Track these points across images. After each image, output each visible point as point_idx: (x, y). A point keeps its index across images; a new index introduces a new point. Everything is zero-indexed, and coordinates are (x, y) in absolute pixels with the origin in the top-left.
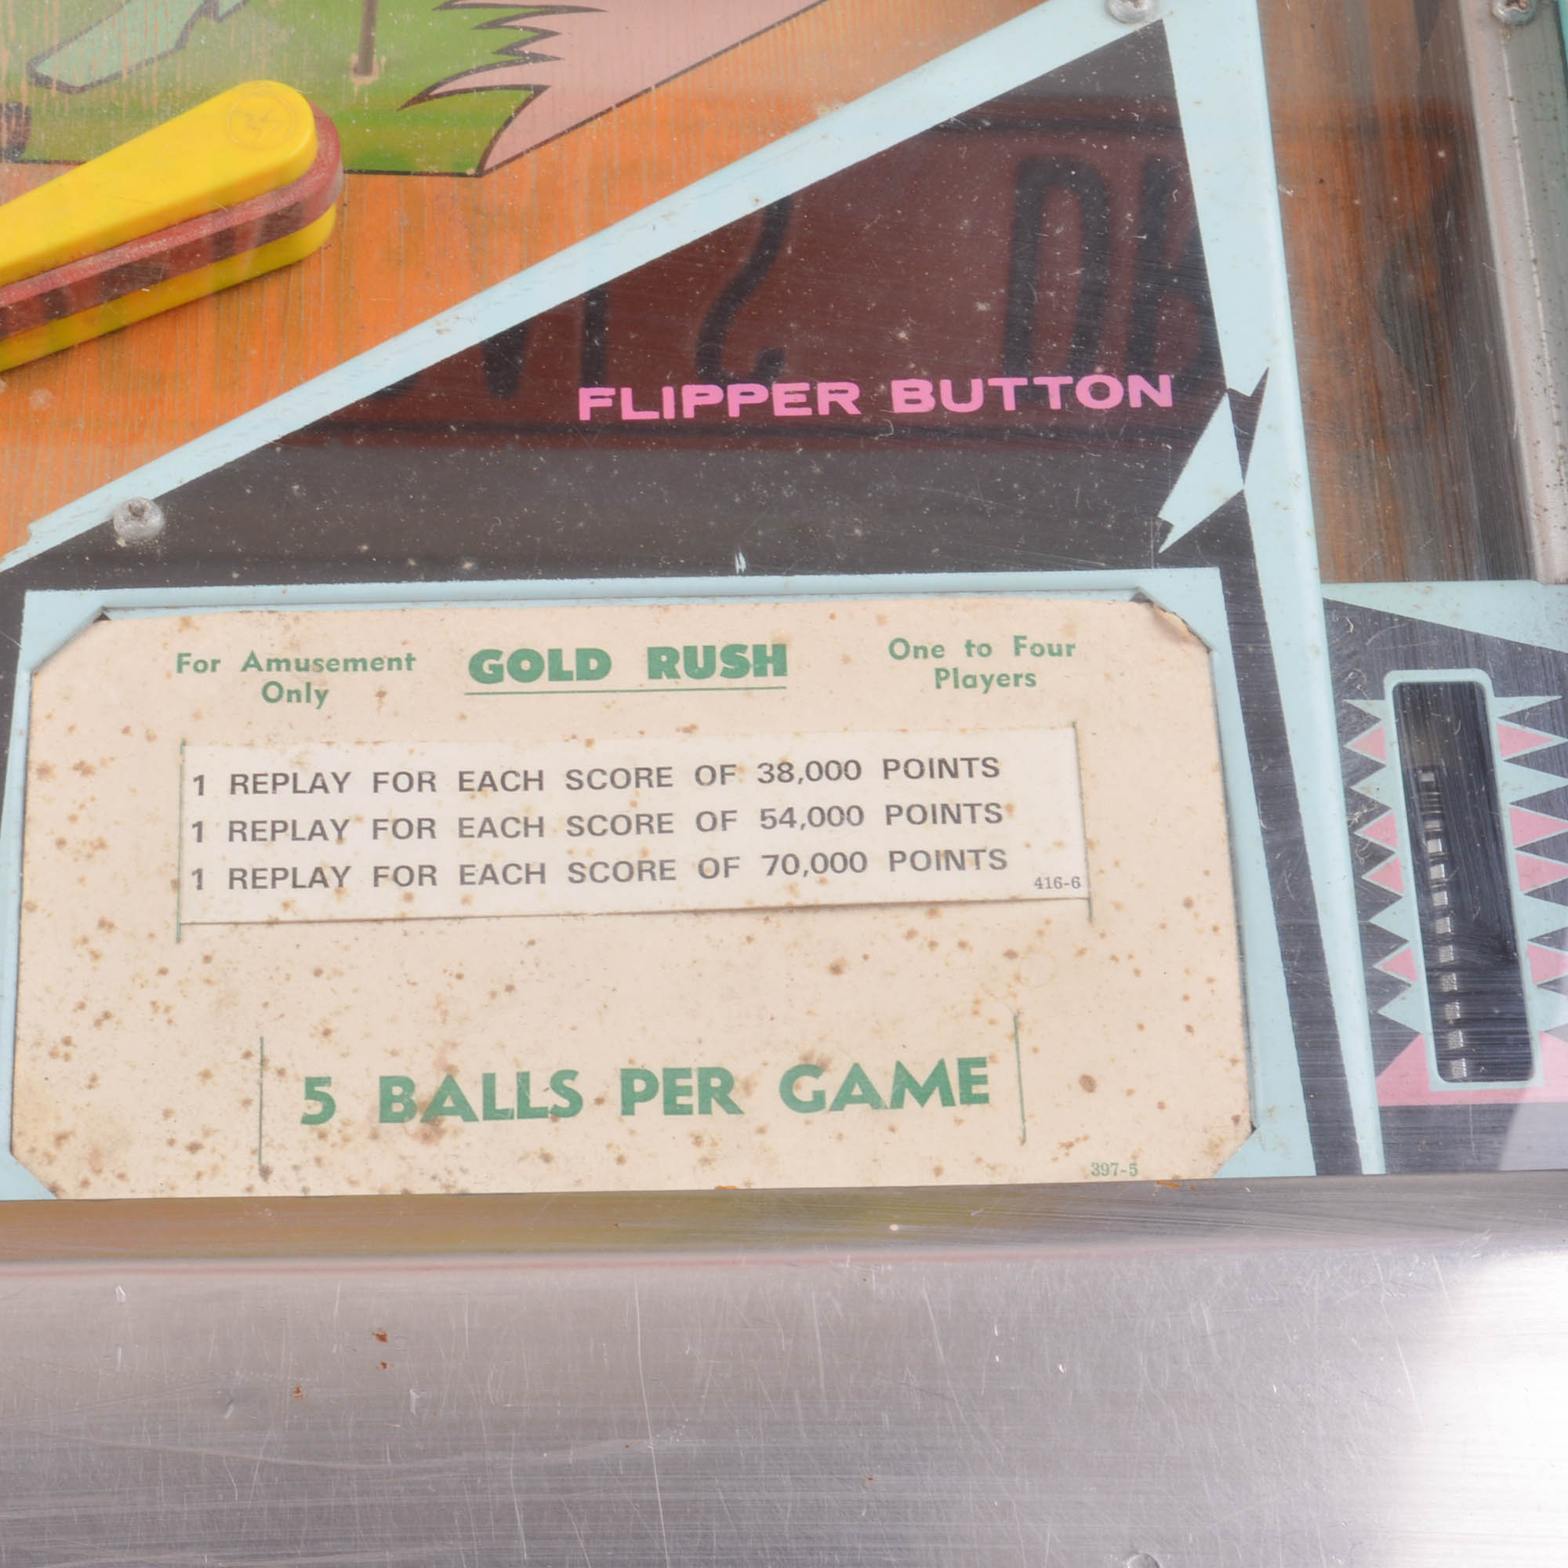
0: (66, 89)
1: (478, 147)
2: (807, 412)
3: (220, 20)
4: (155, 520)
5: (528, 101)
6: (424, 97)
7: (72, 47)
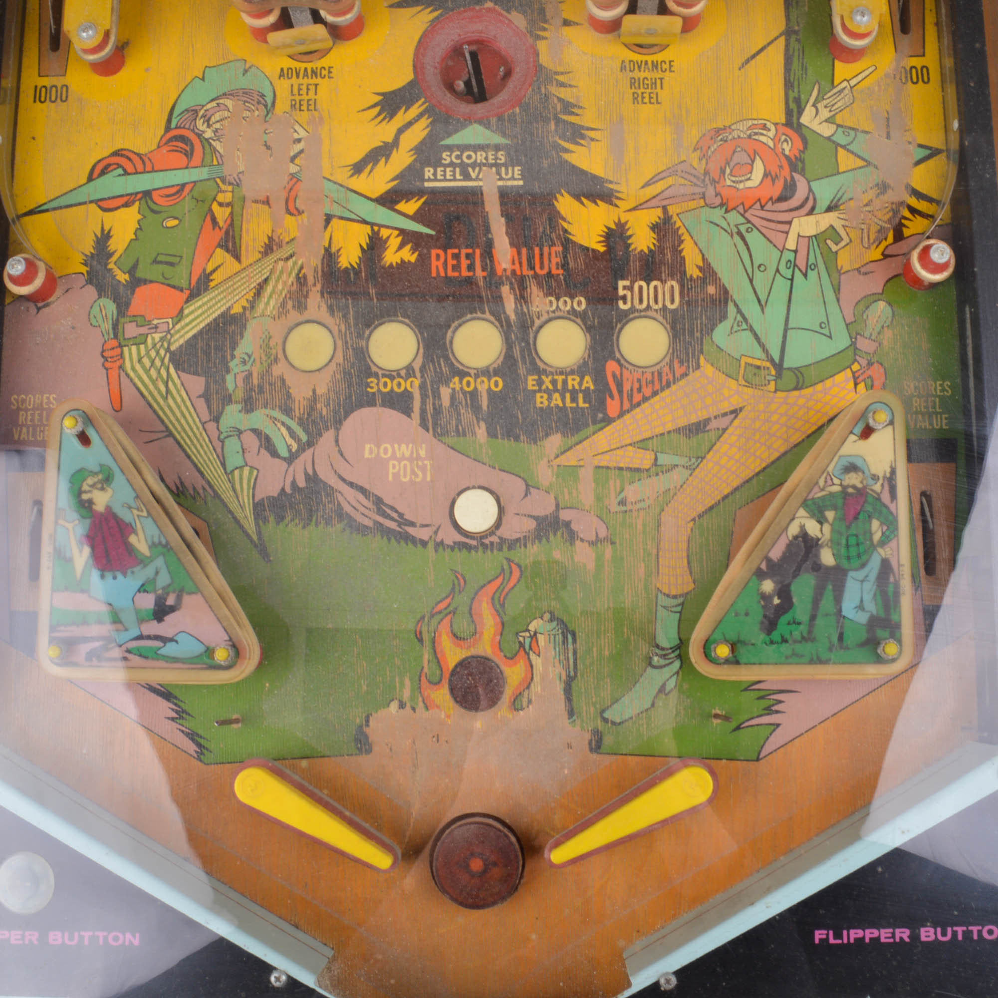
0: (613, 723)
1: (757, 749)
2: (891, 940)
3: (666, 695)
4: (674, 980)
5: (774, 730)
6: (738, 728)
7: (616, 706)
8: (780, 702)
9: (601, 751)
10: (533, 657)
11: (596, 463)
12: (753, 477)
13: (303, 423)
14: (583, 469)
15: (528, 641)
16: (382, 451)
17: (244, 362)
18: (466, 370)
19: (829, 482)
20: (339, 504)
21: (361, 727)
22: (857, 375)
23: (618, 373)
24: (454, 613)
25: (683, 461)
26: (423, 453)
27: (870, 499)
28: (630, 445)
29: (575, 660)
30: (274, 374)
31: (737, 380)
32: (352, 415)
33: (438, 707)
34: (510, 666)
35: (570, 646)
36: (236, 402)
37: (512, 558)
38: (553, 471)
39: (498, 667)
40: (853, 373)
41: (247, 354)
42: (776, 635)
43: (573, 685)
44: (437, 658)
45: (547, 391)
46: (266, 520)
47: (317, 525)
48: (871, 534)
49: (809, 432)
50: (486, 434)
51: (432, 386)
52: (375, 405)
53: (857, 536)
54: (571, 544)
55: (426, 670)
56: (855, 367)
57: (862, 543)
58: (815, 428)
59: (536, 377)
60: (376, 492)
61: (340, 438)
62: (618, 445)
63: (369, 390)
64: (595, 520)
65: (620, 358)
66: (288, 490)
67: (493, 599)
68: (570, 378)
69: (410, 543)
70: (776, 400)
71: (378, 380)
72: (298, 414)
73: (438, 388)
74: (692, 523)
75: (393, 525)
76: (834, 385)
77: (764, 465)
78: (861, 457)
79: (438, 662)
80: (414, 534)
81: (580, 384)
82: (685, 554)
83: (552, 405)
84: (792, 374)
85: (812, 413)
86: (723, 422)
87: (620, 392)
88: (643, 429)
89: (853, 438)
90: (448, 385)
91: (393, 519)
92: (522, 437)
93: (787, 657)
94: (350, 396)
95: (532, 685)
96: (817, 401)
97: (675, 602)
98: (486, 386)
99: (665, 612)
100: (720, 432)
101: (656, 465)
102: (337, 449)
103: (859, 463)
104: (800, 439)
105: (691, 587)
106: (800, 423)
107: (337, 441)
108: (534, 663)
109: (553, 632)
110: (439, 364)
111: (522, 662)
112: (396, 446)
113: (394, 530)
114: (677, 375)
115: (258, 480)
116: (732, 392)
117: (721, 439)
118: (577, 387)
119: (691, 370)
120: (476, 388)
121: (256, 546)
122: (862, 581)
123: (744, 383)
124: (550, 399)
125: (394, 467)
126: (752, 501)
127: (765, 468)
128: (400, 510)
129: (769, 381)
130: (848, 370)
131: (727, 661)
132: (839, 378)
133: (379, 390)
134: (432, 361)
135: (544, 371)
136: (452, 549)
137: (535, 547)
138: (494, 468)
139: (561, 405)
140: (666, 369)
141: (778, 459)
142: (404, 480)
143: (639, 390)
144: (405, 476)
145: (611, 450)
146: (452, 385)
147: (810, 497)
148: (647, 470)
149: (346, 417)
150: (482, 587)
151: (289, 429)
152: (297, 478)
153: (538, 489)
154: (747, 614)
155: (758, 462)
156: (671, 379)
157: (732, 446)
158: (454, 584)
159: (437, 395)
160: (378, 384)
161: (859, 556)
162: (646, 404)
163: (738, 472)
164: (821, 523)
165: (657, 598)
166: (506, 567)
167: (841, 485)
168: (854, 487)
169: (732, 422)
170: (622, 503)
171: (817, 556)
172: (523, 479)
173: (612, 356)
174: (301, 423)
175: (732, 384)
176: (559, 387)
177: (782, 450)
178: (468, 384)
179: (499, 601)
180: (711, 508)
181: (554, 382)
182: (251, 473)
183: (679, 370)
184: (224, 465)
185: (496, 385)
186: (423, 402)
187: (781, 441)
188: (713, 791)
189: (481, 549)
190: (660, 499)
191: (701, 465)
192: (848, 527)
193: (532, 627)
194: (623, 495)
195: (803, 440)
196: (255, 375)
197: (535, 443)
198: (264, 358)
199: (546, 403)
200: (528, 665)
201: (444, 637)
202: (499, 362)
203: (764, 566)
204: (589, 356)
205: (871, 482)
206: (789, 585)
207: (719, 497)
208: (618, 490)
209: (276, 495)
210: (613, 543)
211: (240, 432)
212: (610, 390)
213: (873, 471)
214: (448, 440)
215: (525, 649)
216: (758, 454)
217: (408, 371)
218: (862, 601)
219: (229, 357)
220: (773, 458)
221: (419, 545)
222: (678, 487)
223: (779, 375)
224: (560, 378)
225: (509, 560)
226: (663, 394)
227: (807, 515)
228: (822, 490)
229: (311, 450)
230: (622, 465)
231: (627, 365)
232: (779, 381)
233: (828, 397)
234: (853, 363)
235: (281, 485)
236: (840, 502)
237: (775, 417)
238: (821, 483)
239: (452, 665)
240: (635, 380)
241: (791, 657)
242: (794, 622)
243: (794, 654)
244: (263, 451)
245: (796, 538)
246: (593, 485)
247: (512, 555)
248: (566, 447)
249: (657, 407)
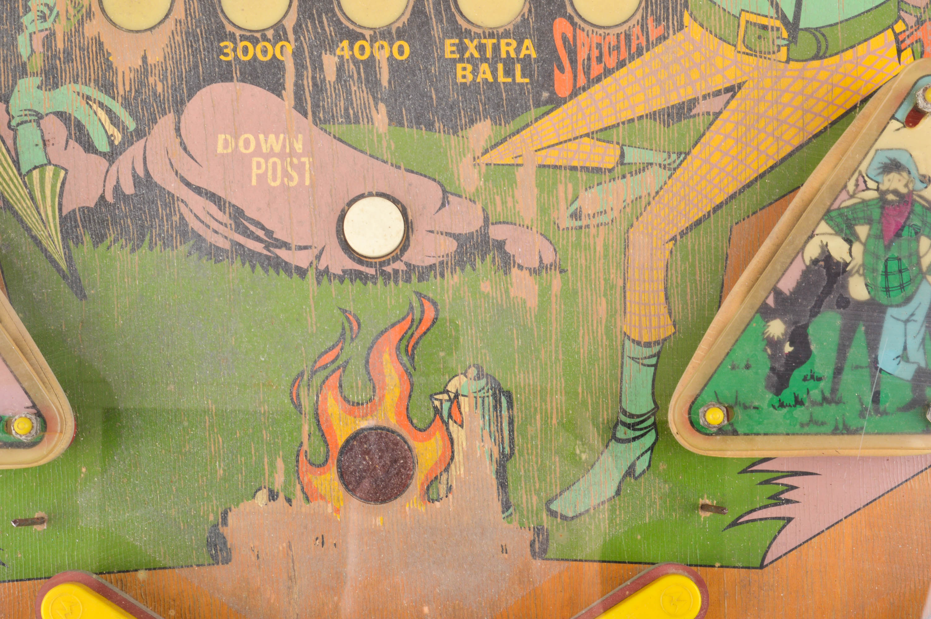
0: (564, 518)
1: (761, 552)
3: (636, 479)
5: (784, 527)
6: (734, 524)
7: (566, 494)
8: (793, 488)
9: (547, 556)
10: (453, 427)
11: (540, 162)
12: (756, 179)
13: (129, 104)
14: (521, 169)
15: (446, 406)
16: (241, 143)
17: (44, 18)
18: (359, 30)
19: (862, 186)
20: (182, 218)
21: (216, 526)
22: (901, 38)
23: (570, 36)
24: (345, 367)
25: (660, 158)
26: (299, 147)
27: (918, 209)
28: (587, 135)
29: (511, 431)
30: (86, 35)
31: (735, 46)
32: (198, 93)
33: (322, 497)
34: (424, 440)
35: (505, 413)
36: (33, 74)
37: (425, 293)
38: (479, 172)
39: (406, 442)
40: (896, 35)
41: (47, 5)
42: (787, 395)
43: (509, 465)
44: (320, 429)
45: (471, 60)
46: (78, 241)
47: (151, 248)
48: (919, 258)
49: (834, 118)
50: (386, 120)
51: (311, 53)
52: (231, 80)
53: (899, 259)
54: (506, 274)
55: (305, 447)
56: (899, 27)
57: (907, 269)
58: (841, 111)
59: (457, 41)
60: (234, 202)
61: (182, 125)
62: (570, 136)
63: (222, 57)
64: (539, 239)
65: (573, 14)
66: (109, 198)
67: (398, 348)
68: (503, 42)
69: (282, 272)
70: (788, 74)
71: (235, 43)
72: (121, 92)
73: (320, 56)
74: (671, 244)
75: (258, 247)
76: (869, 53)
77: (771, 163)
78: (906, 151)
79: (323, 435)
80: (287, 260)
81: (518, 50)
82: (662, 287)
83: (479, 80)
84: (811, 36)
85: (837, 91)
86: (716, 104)
87: (573, 62)
88: (604, 113)
89: (895, 124)
90: (332, 52)
91: (258, 239)
92: (437, 125)
93: (802, 425)
94: (196, 66)
95: (453, 466)
96: (845, 75)
97: (648, 352)
98: (386, 53)
99: (635, 366)
100: (711, 117)
101: (622, 164)
102: (178, 140)
103: (903, 159)
104: (822, 127)
105: (671, 330)
106: (821, 105)
107: (178, 130)
108: (454, 436)
109: (481, 394)
110: (321, 22)
111: (438, 435)
112: (262, 137)
113: (260, 254)
114: (653, 37)
115: (67, 186)
116: (728, 62)
117: (713, 128)
118: (513, 55)
119: (671, 32)
120: (372, 56)
121: (64, 277)
122: (906, 321)
123: (744, 49)
124: (475, 72)
125: (259, 166)
126: (754, 213)
127: (772, 168)
128: (267, 226)
129: (779, 46)
130: (890, 30)
131: (721, 431)
132: (877, 42)
133: (236, 58)
134: (311, 17)
135: (468, 32)
136: (342, 281)
137: (455, 276)
138: (399, 167)
139: (491, 80)
140: (637, 30)
141: (790, 155)
142: (273, 184)
143: (600, 59)
144: (274, 180)
145: (561, 143)
146: (338, 52)
147: (835, 206)
148: (610, 171)
149: (190, 96)
150: (382, 333)
151: (109, 112)
152: (122, 182)
153: (460, 196)
154: (748, 367)
155: (763, 158)
156: (644, 44)
157: (727, 136)
158: (344, 329)
159: (318, 66)
160: (235, 50)
161: (902, 287)
162: (609, 79)
163: (735, 173)
164: (849, 242)
165: (623, 345)
166: (416, 304)
167: (878, 189)
168: (895, 192)
169: (728, 103)
170: (576, 215)
171: (845, 287)
172: (439, 183)
173: (561, 11)
174: (127, 104)
175: (728, 50)
176: (489, 54)
177: (796, 142)
178: (362, 48)
179: (407, 351)
180: (698, 223)
181: (481, 48)
182: (56, 175)
183: (654, 32)
184: (17, 163)
185: (401, 51)
186: (299, 75)
187: (793, 131)
188: (702, 609)
189: (380, 280)
190: (628, 209)
191: (684, 164)
192: (888, 247)
193: (451, 387)
194: (576, 205)
195: (826, 128)
196: (59, 36)
197: (455, 133)
198: (72, 11)
199: (470, 77)
200: (447, 439)
201: (331, 401)
202: (405, 19)
203: (771, 301)
204: (530, 11)
205: (919, 185)
206: (806, 326)
207: (709, 208)
208: (570, 197)
209: (92, 205)
210: (562, 271)
211: (39, 117)
212: (559, 59)
213: (923, 171)
214: (334, 129)
215: (442, 418)
216: (762, 147)
217: (276, 31)
218: (905, 348)
219: (21, 10)
220: (783, 154)
221: (295, 275)
222: (653, 194)
223: (793, 39)
224: (489, 43)
225: (419, 295)
226: (632, 66)
227: (830, 230)
228: (852, 197)
229: (142, 142)
230: (575, 163)
231: (583, 25)
232: (792, 46)
233: (861, 69)
234: (896, 22)
235: (100, 192)
236: (876, 213)
237: (786, 98)
238: (851, 187)
239: (341, 442)
240: (594, 45)
241: (808, 425)
242: (812, 377)
243: (812, 421)
244: (72, 143)
245: (815, 262)
246: (536, 191)
247: (423, 287)
248: (499, 139)
249: (624, 82)
